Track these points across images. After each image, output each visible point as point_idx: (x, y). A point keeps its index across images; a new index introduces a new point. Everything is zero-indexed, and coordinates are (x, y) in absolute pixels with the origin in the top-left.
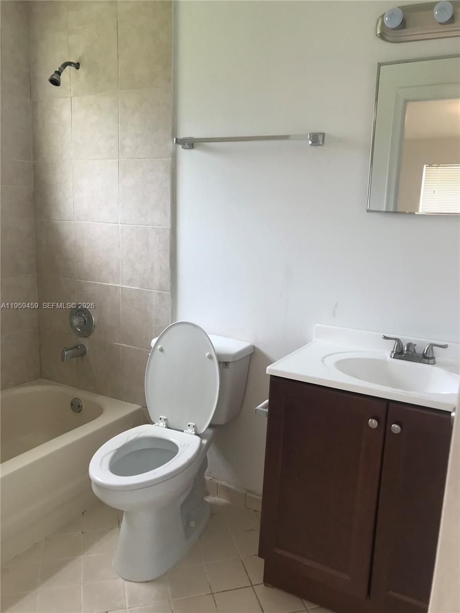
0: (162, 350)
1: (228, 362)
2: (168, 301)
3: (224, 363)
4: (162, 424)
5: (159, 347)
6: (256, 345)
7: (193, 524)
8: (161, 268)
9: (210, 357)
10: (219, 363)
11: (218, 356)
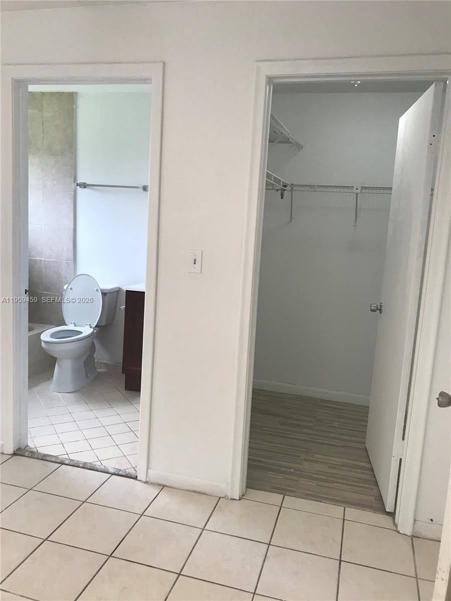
0: (71, 289)
1: (106, 293)
2: (72, 266)
3: (104, 294)
4: (73, 325)
5: (70, 287)
6: (120, 287)
7: (89, 375)
8: (68, 248)
9: (97, 290)
10: (102, 293)
11: (101, 290)
